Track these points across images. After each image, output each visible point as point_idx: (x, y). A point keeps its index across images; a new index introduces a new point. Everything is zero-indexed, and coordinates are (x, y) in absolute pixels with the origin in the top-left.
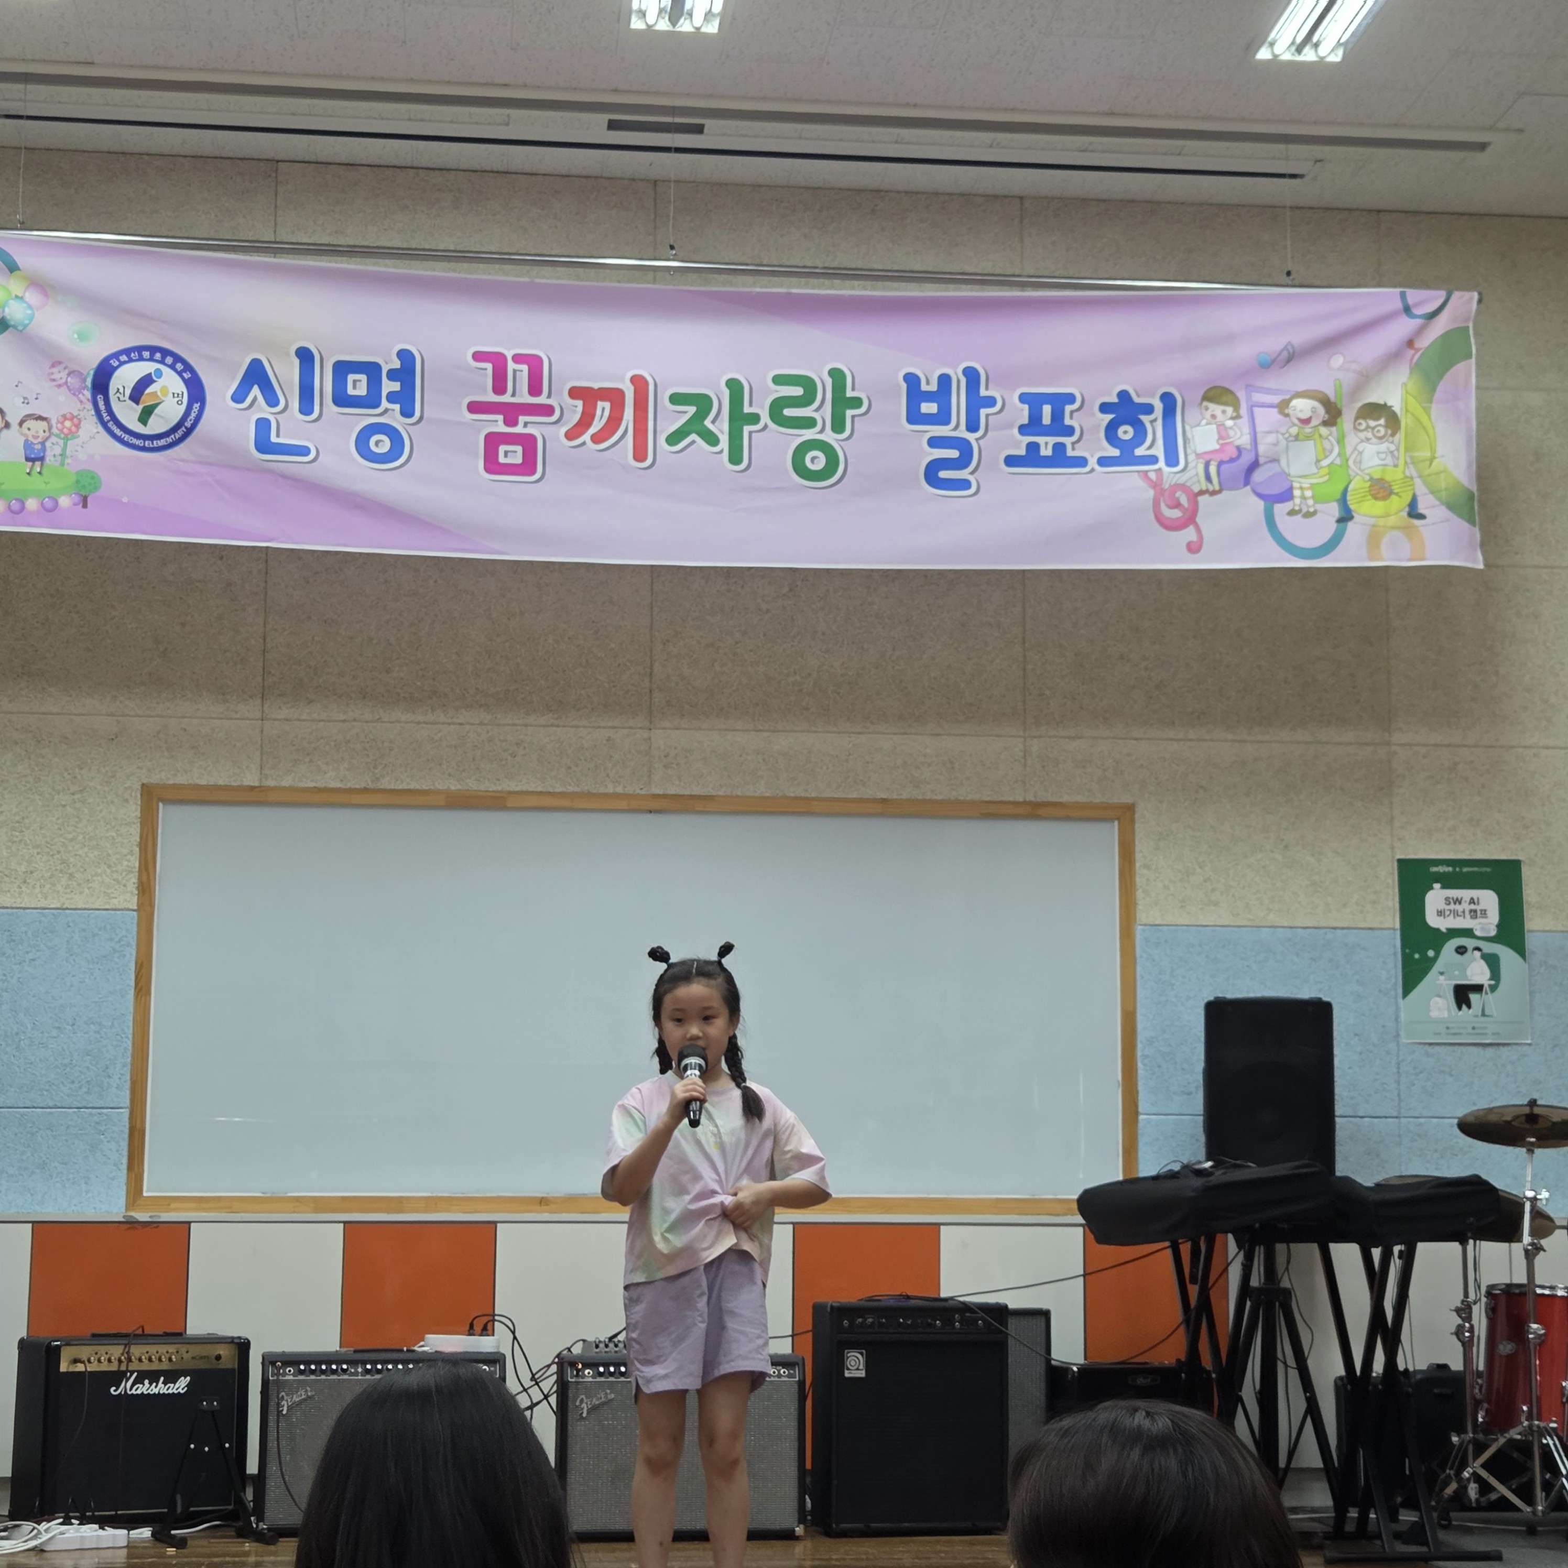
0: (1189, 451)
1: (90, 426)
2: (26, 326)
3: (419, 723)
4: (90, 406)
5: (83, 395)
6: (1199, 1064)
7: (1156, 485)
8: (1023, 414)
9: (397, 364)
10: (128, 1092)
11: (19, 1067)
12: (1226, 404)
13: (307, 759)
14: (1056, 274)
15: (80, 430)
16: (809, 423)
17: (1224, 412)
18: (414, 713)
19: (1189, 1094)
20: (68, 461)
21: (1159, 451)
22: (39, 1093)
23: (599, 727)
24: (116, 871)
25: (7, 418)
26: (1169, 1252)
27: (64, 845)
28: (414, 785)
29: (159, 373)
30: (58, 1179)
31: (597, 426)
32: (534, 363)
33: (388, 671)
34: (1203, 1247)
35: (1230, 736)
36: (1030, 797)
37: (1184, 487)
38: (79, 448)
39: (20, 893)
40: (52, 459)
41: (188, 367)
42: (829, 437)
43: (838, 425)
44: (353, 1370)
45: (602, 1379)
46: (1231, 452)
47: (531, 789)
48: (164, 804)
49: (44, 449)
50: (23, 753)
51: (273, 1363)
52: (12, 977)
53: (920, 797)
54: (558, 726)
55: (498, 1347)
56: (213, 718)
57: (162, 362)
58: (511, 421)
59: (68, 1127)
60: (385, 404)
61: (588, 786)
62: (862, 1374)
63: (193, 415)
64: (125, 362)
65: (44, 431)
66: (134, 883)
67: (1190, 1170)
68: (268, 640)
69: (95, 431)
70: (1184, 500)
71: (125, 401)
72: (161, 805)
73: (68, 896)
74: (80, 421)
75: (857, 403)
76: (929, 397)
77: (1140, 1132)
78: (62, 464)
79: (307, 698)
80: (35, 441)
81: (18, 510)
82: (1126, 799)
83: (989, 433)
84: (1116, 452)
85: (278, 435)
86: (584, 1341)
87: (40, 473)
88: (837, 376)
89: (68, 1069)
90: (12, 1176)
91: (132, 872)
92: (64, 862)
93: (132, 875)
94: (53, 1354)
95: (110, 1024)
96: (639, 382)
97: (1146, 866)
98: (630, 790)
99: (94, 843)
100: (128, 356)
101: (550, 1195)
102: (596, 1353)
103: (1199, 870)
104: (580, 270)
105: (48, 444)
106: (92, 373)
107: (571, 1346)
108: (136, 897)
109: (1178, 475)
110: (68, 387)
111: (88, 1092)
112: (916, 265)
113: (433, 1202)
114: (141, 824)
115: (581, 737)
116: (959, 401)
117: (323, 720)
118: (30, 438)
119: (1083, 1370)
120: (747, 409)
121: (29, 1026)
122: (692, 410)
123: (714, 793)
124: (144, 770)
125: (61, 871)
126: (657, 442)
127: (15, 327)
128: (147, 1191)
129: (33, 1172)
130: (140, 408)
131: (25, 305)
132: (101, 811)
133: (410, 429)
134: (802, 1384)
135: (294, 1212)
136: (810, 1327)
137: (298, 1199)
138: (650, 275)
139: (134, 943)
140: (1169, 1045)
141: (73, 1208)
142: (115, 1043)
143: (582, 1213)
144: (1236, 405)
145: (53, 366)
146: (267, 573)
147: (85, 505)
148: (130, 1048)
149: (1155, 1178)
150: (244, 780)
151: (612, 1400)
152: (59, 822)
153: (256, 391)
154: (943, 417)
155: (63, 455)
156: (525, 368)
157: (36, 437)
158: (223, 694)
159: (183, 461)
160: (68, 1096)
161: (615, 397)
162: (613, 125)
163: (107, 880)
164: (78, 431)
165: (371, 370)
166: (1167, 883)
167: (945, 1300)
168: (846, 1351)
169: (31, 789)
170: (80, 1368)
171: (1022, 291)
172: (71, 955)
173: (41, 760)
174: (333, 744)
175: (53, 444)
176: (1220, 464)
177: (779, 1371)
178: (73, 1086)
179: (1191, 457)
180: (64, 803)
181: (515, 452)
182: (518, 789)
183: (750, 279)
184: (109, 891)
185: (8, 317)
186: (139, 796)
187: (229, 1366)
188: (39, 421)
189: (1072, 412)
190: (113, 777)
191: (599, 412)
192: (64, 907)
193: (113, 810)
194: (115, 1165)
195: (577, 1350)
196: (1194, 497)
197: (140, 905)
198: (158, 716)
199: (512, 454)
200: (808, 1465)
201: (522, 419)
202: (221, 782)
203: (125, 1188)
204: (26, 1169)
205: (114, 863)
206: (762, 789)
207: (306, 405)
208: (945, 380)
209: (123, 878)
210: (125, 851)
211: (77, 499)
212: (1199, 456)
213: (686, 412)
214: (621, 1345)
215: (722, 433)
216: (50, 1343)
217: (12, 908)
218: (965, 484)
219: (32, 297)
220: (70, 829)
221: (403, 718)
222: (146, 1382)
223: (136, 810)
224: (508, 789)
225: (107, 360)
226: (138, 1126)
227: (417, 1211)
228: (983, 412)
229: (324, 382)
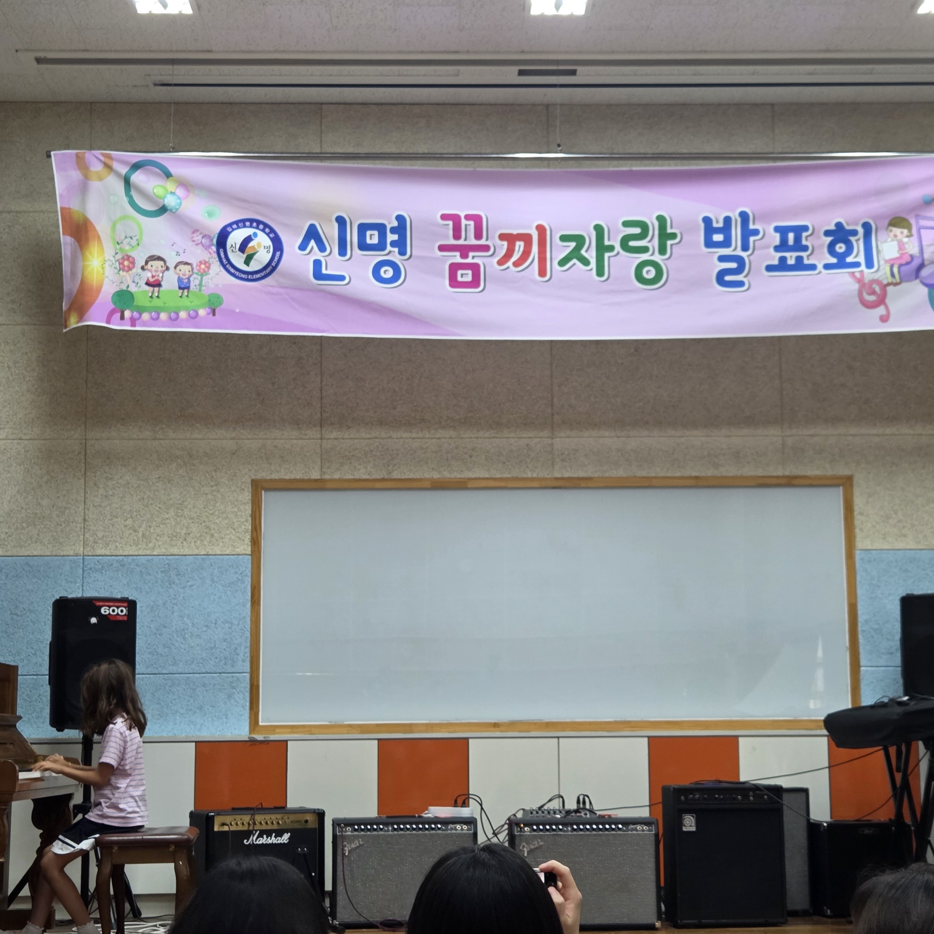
0: (880, 258)
1: (216, 267)
2: (177, 210)
3: (414, 438)
4: (215, 256)
5: (212, 249)
6: (898, 635)
7: (860, 281)
8: (776, 239)
9: (395, 224)
10: (249, 664)
11: (185, 649)
12: (903, 227)
13: (348, 462)
14: (795, 151)
15: (210, 270)
16: (644, 250)
17: (902, 233)
18: (410, 432)
19: (892, 654)
20: (203, 288)
21: (861, 259)
22: (197, 665)
23: (521, 438)
24: (238, 532)
25: (168, 264)
26: (882, 753)
27: (207, 517)
28: (411, 476)
29: (255, 235)
30: (210, 716)
31: (516, 257)
32: (477, 219)
33: (394, 408)
34: (904, 749)
35: (911, 432)
36: (787, 473)
37: (878, 282)
38: (210, 281)
39: (183, 547)
40: (194, 287)
41: (272, 230)
42: (657, 258)
43: (662, 250)
44: (386, 829)
45: (536, 833)
46: (907, 259)
47: (481, 477)
48: (265, 491)
49: (189, 281)
50: (182, 463)
51: (339, 825)
52: (179, 596)
53: (719, 475)
54: (497, 438)
55: (472, 814)
56: (292, 439)
57: (257, 228)
58: (464, 256)
59: (215, 685)
60: (389, 248)
61: (516, 473)
62: (694, 829)
63: (276, 259)
64: (236, 229)
65: (189, 271)
66: (249, 539)
67: (894, 702)
68: (323, 391)
69: (219, 270)
70: (877, 289)
71: (236, 252)
72: (263, 492)
73: (211, 547)
74: (210, 265)
75: (673, 236)
76: (718, 231)
77: (861, 677)
78: (200, 290)
79: (347, 425)
80: (184, 277)
81: (174, 319)
82: (846, 472)
83: (756, 252)
84: (834, 260)
85: (326, 269)
86: (523, 810)
87: (187, 296)
88: (661, 220)
89: (214, 650)
90: (182, 714)
91: (248, 532)
92: (207, 527)
93: (247, 534)
94: (210, 821)
95: (237, 623)
96: (541, 229)
97: (861, 514)
98: (541, 475)
99: (225, 515)
100: (237, 225)
101: (501, 721)
102: (532, 817)
103: (894, 515)
104: (504, 162)
105: (191, 279)
106: (216, 236)
107: (516, 813)
108: (250, 547)
109: (874, 274)
110: (203, 245)
111: (225, 664)
112: (708, 149)
113: (430, 727)
114: (252, 504)
115: (511, 444)
116: (736, 233)
117: (357, 438)
118: (181, 276)
119: (829, 824)
120: (607, 243)
121: (190, 625)
122: (573, 245)
123: (592, 476)
124: (253, 471)
125: (206, 533)
126: (552, 265)
127: (171, 210)
128: (262, 722)
129: (195, 712)
130: (245, 256)
131: (176, 197)
132: (229, 497)
133: (404, 262)
134: (657, 835)
135: (348, 733)
136: (661, 800)
137: (350, 726)
138: (546, 163)
139: (249, 574)
140: (878, 624)
141: (219, 733)
142: (240, 634)
143: (520, 732)
144: (909, 227)
145: (193, 232)
146: (321, 351)
147: (214, 314)
148: (249, 637)
149: (872, 707)
150: (311, 475)
151: (541, 846)
152: (205, 503)
153: (312, 243)
154: (726, 243)
155: (200, 285)
156: (472, 223)
157: (184, 275)
158: (298, 425)
159: (272, 286)
160: (214, 666)
161: (527, 239)
162: (521, 73)
163: (233, 537)
164: (209, 271)
165: (381, 228)
166: (874, 523)
167: (744, 783)
168: (683, 815)
169: (187, 485)
170: (226, 828)
171: (774, 162)
172: (214, 582)
173: (193, 468)
174: (363, 452)
175: (195, 279)
176: (900, 266)
177: (643, 827)
178: (216, 660)
179: (882, 262)
180: (206, 492)
181: (467, 274)
182: (473, 476)
183: (606, 162)
184: (235, 544)
185: (167, 205)
186: (250, 487)
187: (313, 826)
188: (186, 265)
189: (807, 237)
190: (235, 476)
191: (517, 248)
192: (209, 554)
193: (236, 495)
194: (243, 707)
195: (520, 815)
196: (884, 287)
197: (253, 551)
198: (260, 439)
199: (466, 276)
200: (662, 884)
201: (471, 254)
202: (298, 477)
203: (248, 720)
204: (191, 710)
205: (237, 527)
206: (621, 473)
207: (342, 251)
208: (727, 220)
209: (242, 536)
210: (243, 520)
211: (209, 310)
212: (886, 261)
213: (569, 246)
214: (546, 812)
215: (592, 257)
216: (208, 814)
217: (178, 555)
218: (740, 284)
219: (180, 192)
220: (211, 508)
221: (405, 435)
222: (265, 836)
223: (249, 495)
224: (468, 476)
225: (225, 228)
226: (255, 683)
227: (420, 732)
228: (752, 239)
229: (353, 236)
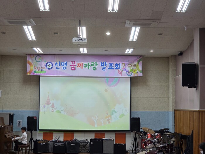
0: (121, 68)
4: (45, 67)
8: (109, 65)
16: (94, 66)
17: (124, 65)
20: (44, 70)
25: (40, 68)
31: (79, 66)
41: (52, 63)
43: (96, 66)
57: (50, 63)
63: (52, 67)
70: (121, 72)
75: (97, 64)
80: (42, 69)
84: (116, 68)
85: (58, 68)
87: (42, 71)
96: (82, 63)
106: (46, 64)
120: (89, 65)
122: (86, 65)
126: (83, 67)
127: (41, 61)
133: (66, 67)
153: (56, 65)
154: (103, 65)
156: (74, 62)
159: (51, 70)
165: (64, 63)
176: (123, 69)
181: (73, 68)
189: (113, 65)
208: (104, 63)
218: (105, 70)
228: (106, 65)
229: (61, 64)
